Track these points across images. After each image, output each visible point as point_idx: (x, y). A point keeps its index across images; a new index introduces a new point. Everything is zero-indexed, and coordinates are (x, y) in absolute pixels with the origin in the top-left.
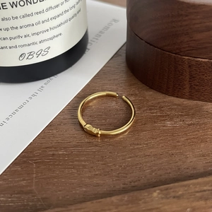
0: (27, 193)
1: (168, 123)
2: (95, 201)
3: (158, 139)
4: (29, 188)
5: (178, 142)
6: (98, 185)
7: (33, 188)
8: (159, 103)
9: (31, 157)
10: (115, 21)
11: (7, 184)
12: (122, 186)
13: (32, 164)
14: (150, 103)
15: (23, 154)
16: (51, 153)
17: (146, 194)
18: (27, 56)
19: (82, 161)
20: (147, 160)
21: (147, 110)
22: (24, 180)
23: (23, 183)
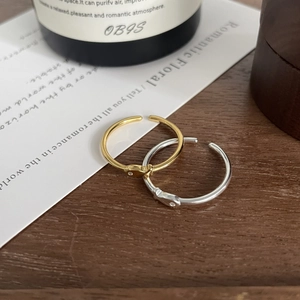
0: (59, 257)
1: (284, 192)
2: (148, 289)
3: (263, 213)
4: (64, 251)
5: (293, 222)
6: (159, 265)
7: (70, 251)
8: (275, 158)
9: (75, 207)
10: (233, 24)
11: (37, 239)
12: (194, 273)
13: (74, 217)
14: (261, 156)
15: (66, 201)
16: (103, 206)
17: (226, 294)
19: (144, 225)
20: (239, 242)
21: (254, 165)
22: (59, 238)
23: (58, 242)
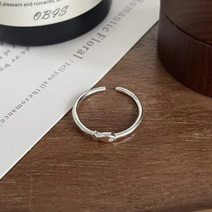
1: (196, 135)
3: (182, 154)
4: (24, 206)
5: (207, 159)
6: (105, 207)
7: (29, 206)
8: (186, 109)
9: (28, 169)
12: (134, 210)
13: (29, 177)
14: (175, 109)
15: (20, 165)
16: (52, 165)
18: (43, 15)
19: (88, 177)
20: (166, 180)
21: (170, 117)
22: (19, 196)
23: (18, 200)
